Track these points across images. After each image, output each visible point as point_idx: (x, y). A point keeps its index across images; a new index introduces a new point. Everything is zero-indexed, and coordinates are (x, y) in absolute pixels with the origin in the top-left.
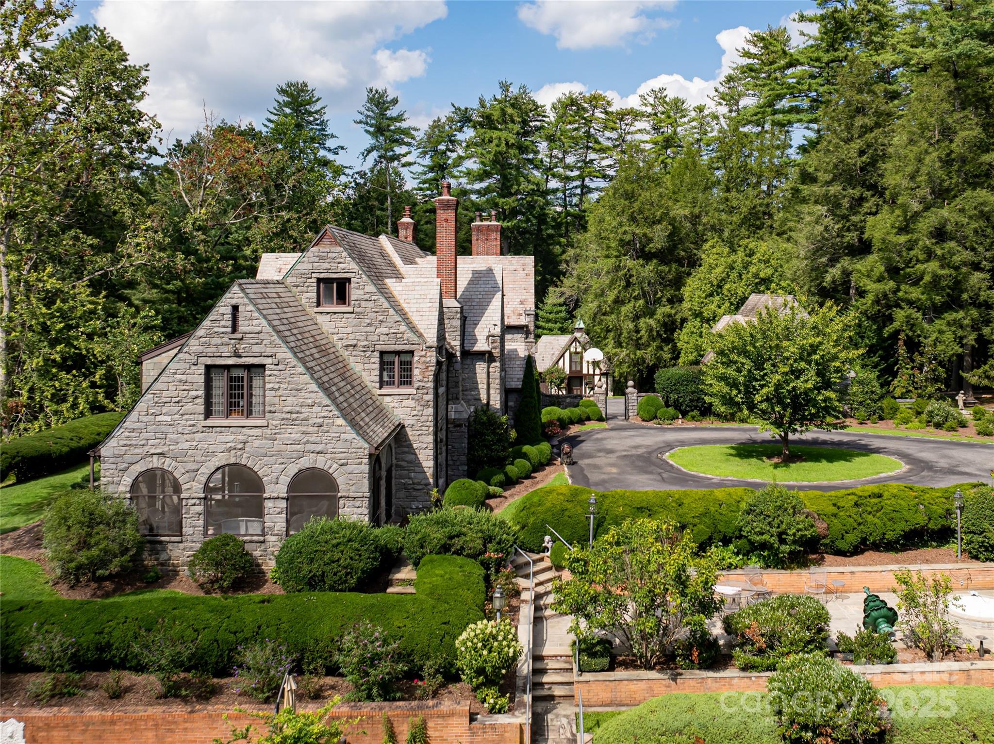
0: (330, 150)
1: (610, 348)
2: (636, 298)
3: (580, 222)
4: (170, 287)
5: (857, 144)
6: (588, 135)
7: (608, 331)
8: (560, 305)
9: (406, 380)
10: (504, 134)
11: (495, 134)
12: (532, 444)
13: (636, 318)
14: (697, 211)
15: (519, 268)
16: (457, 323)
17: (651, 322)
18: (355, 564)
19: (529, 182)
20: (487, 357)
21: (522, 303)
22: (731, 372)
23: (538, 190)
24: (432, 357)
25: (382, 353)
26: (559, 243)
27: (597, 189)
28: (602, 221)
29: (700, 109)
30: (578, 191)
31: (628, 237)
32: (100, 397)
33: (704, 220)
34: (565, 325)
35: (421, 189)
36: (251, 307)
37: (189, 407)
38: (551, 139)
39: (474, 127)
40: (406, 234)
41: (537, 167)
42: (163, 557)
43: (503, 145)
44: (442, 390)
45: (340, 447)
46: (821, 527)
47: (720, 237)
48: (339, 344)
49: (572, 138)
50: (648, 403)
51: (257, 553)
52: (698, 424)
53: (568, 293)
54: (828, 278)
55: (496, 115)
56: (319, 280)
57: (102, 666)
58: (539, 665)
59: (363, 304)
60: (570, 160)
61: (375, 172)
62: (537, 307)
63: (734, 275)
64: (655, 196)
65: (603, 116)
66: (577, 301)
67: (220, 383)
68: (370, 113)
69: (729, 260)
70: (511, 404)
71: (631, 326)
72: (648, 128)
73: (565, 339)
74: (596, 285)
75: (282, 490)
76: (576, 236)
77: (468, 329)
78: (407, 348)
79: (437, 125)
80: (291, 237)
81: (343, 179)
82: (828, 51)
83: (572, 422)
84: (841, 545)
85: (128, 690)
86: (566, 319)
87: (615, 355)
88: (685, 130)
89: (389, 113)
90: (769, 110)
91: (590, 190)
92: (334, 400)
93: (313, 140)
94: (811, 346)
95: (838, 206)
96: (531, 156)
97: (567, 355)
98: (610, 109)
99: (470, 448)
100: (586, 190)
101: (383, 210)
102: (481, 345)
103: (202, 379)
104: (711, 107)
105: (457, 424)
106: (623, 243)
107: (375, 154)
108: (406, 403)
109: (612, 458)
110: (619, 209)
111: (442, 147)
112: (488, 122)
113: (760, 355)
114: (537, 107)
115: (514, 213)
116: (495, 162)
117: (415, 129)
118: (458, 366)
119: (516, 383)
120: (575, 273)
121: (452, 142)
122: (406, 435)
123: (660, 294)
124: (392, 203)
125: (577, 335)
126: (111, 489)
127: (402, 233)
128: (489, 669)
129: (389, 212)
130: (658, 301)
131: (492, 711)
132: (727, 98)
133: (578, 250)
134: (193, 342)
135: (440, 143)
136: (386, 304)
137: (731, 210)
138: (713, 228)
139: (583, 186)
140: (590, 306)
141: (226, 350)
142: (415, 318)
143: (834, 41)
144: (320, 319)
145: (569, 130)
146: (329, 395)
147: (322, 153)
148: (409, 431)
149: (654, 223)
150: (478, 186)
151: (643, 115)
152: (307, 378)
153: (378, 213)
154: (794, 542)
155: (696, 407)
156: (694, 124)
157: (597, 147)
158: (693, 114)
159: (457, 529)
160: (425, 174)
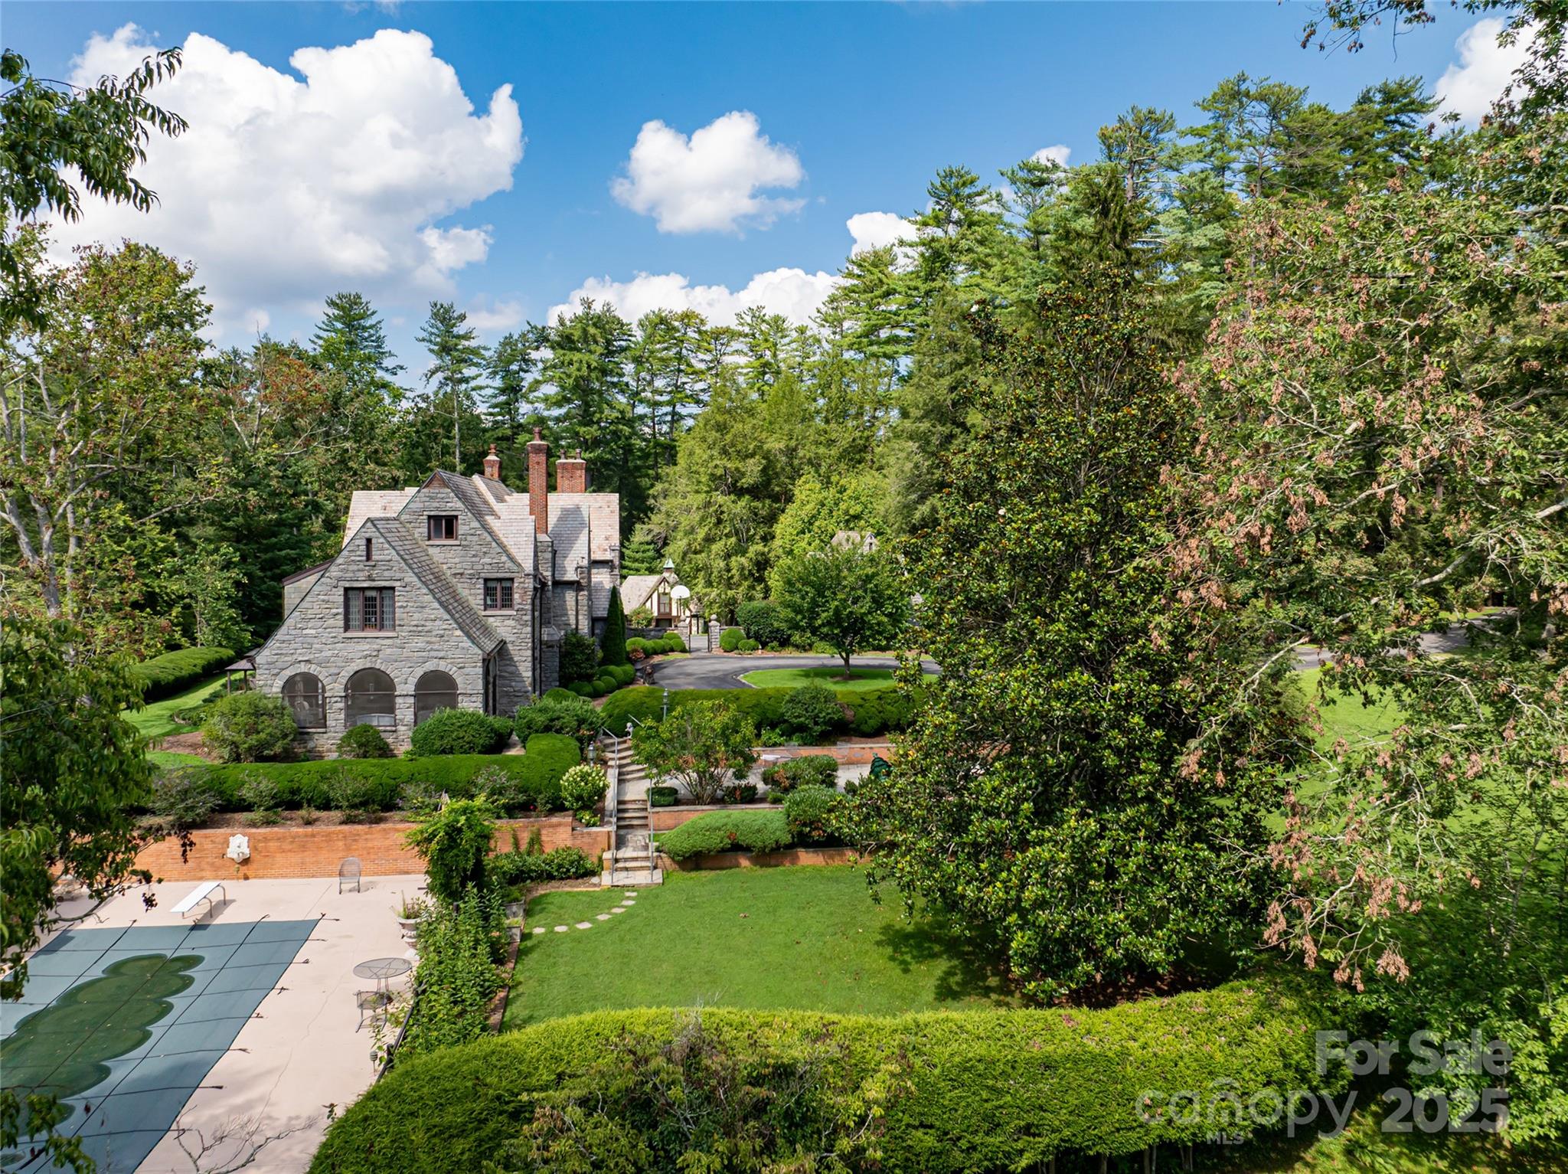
0: (387, 370)
1: (700, 588)
2: (727, 536)
3: (669, 452)
4: (231, 524)
5: (946, 381)
6: (680, 357)
7: (698, 570)
8: (648, 543)
9: (507, 603)
10: (586, 357)
11: (577, 356)
12: (618, 664)
13: (728, 556)
14: (793, 443)
15: (604, 505)
16: (549, 556)
17: (743, 560)
18: (476, 740)
19: (612, 408)
20: (576, 586)
21: (607, 539)
22: (797, 598)
23: (623, 418)
24: (530, 584)
25: (486, 580)
26: (647, 476)
27: (690, 416)
28: (691, 454)
29: (802, 331)
30: (669, 418)
31: (719, 472)
32: (177, 636)
33: (801, 453)
34: (654, 565)
35: (491, 414)
36: (382, 540)
37: (331, 622)
38: (638, 361)
39: (553, 348)
40: (491, 471)
41: (622, 392)
42: (311, 745)
43: (585, 368)
44: (537, 614)
45: (458, 653)
46: (849, 714)
47: (817, 471)
48: (449, 573)
49: (662, 360)
50: (729, 635)
51: (390, 741)
52: (777, 654)
53: (656, 530)
54: (918, 515)
55: (577, 335)
56: (430, 517)
57: (294, 806)
58: (622, 807)
59: (469, 538)
60: (659, 383)
61: (441, 395)
62: (622, 545)
63: (824, 512)
64: (748, 428)
65: (696, 336)
66: (666, 538)
67: (357, 605)
68: (434, 330)
69: (820, 497)
70: (597, 631)
71: (722, 564)
72: (746, 350)
73: (655, 578)
74: (685, 522)
75: (410, 689)
76: (664, 471)
77: (558, 561)
78: (507, 575)
79: (508, 341)
80: (350, 469)
81: (405, 404)
82: (926, 280)
83: (656, 653)
84: (865, 728)
85: (316, 820)
86: (654, 559)
87: (705, 595)
88: (787, 354)
89: (455, 330)
90: (865, 340)
91: (682, 417)
92: (452, 616)
93: (369, 358)
94: (867, 576)
95: (928, 443)
96: (615, 379)
97: (655, 596)
98: (703, 328)
99: (562, 666)
100: (677, 417)
101: (449, 438)
102: (571, 576)
103: (342, 599)
104: (814, 329)
105: (549, 645)
106: (713, 477)
107: (440, 376)
108: (507, 622)
109: (691, 679)
110: (710, 440)
111: (514, 367)
112: (566, 342)
113: (822, 585)
114: (622, 325)
115: (596, 443)
116: (576, 387)
117: (485, 349)
118: (549, 594)
119: (602, 611)
120: (663, 509)
121: (526, 361)
122: (507, 650)
123: (752, 532)
124: (460, 429)
125: (666, 575)
126: (266, 690)
127: (488, 470)
128: (585, 795)
129: (456, 441)
130: (750, 539)
131: (588, 825)
132: (830, 319)
133: (666, 485)
134: (333, 568)
135: (511, 363)
136: (489, 538)
137: (831, 443)
138: (810, 462)
139: (674, 413)
140: (679, 545)
141: (362, 575)
142: (513, 551)
143: (932, 269)
144: (431, 551)
145: (658, 351)
146: (449, 612)
147: (379, 373)
148: (510, 646)
149: (747, 457)
150: (557, 412)
151: (741, 334)
152: (430, 597)
153: (445, 441)
154: (825, 723)
155: (775, 638)
156: (794, 345)
157: (690, 370)
158: (794, 334)
159: (557, 714)
160: (495, 396)
